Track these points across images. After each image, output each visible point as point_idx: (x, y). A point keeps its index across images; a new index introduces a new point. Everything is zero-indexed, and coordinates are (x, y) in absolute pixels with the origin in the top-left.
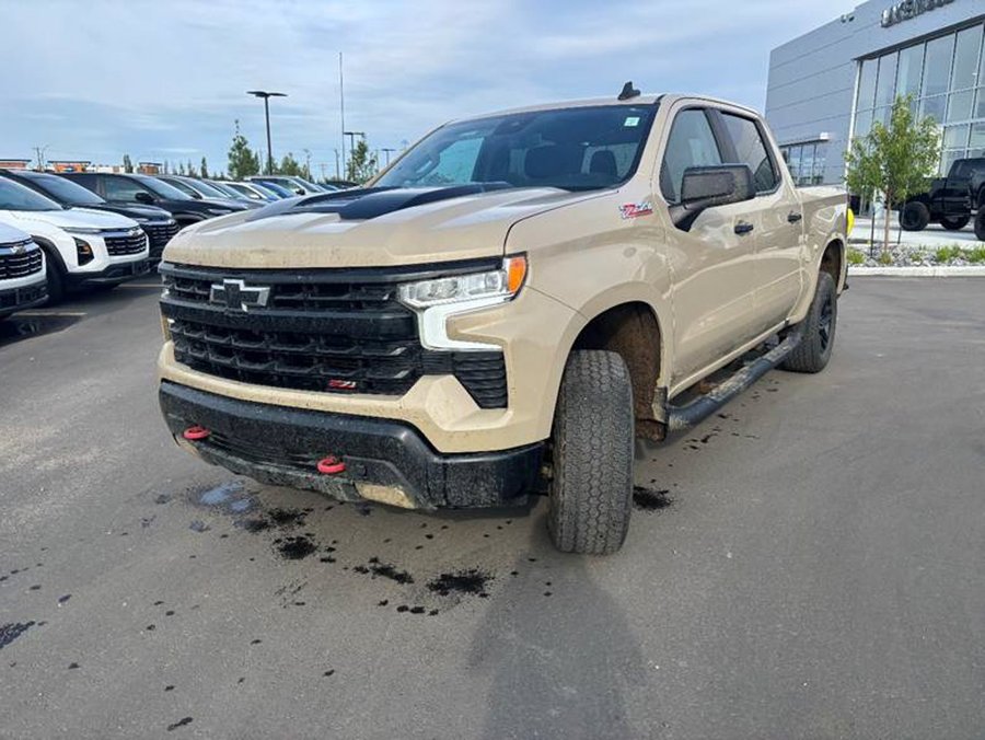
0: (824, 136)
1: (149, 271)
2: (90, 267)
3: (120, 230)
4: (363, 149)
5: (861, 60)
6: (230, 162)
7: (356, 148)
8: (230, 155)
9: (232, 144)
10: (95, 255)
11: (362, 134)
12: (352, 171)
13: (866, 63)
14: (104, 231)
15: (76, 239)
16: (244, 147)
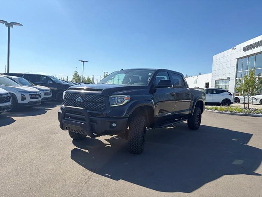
1: (41, 103)
2: (24, 102)
3: (34, 92)
5: (238, 59)
6: (73, 77)
7: (105, 76)
8: (73, 76)
9: (74, 73)
10: (26, 99)
11: (107, 72)
14: (30, 92)
15: (21, 94)
16: (77, 74)
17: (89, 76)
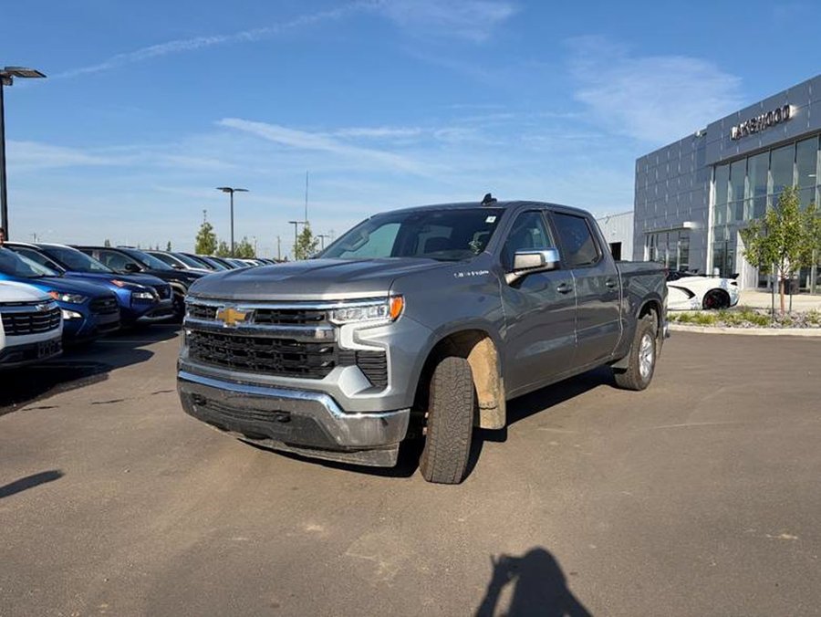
0: (687, 225)
4: (307, 234)
5: (711, 165)
6: (197, 243)
7: (301, 232)
8: (198, 238)
9: (200, 229)
11: (307, 223)
12: (297, 252)
13: (718, 168)
16: (210, 232)
17: (245, 238)
